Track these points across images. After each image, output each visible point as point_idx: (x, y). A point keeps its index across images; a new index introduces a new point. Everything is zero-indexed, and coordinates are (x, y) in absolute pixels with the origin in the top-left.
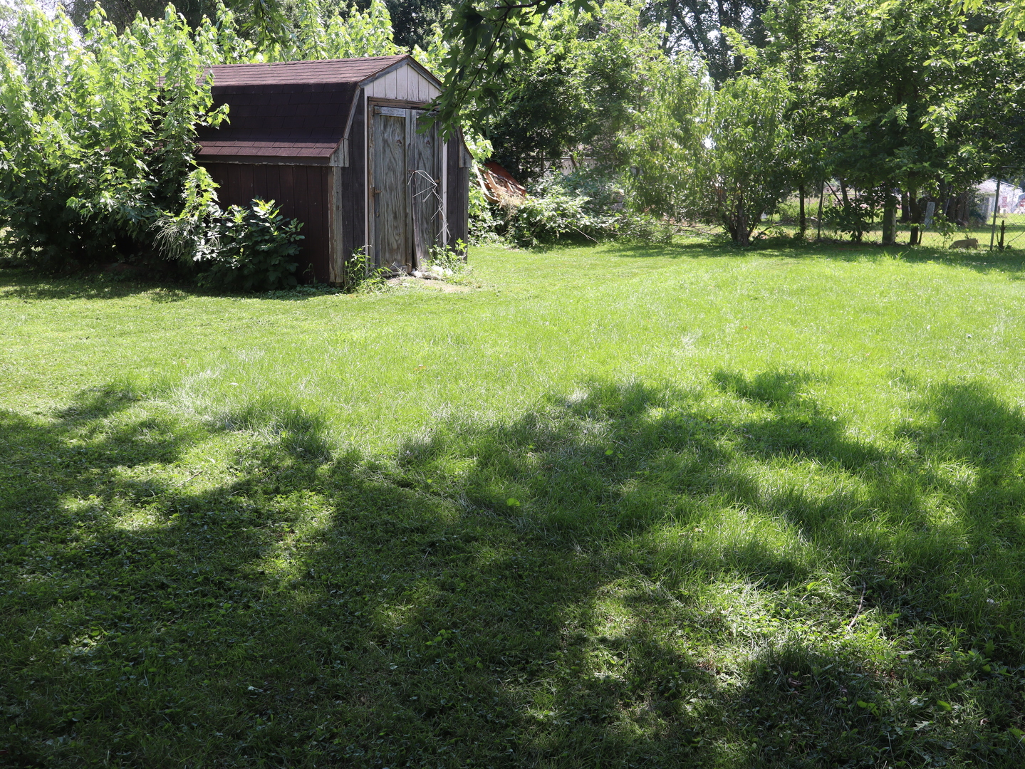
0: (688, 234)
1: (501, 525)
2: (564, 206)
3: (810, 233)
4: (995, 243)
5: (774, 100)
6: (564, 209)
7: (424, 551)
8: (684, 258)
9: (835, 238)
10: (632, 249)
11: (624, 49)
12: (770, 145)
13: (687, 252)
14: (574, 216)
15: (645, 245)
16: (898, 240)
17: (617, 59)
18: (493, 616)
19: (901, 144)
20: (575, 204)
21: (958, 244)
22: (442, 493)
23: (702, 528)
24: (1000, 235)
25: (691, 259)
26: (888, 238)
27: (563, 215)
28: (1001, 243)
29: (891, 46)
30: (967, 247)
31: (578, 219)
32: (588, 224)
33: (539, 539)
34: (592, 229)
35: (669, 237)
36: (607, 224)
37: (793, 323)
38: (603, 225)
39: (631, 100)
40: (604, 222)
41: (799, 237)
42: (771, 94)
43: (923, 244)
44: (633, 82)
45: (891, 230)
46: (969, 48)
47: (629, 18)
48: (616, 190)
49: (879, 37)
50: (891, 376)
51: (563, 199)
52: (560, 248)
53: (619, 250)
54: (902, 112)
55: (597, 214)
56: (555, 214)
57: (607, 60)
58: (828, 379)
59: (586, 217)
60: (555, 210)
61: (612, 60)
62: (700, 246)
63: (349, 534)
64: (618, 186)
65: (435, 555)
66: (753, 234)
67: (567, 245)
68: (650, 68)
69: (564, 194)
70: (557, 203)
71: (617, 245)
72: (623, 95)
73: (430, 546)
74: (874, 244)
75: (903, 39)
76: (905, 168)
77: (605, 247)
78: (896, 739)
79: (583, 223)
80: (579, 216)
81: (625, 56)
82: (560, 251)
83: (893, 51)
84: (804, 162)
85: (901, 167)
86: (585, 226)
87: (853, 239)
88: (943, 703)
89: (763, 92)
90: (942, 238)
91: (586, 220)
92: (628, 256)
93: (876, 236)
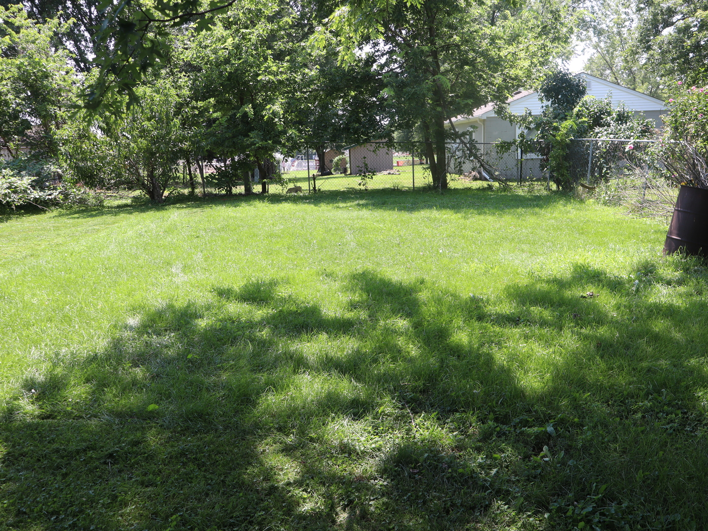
0: (113, 198)
1: (151, 427)
2: (15, 185)
3: (198, 191)
4: (311, 188)
5: (167, 102)
6: (16, 187)
7: (105, 463)
8: (122, 215)
9: (215, 193)
10: (76, 213)
11: (43, 65)
12: (168, 133)
13: (122, 211)
14: (25, 191)
15: (85, 209)
16: (254, 191)
17: (38, 72)
18: (200, 493)
19: (252, 129)
20: (25, 182)
21: (290, 190)
22: (84, 415)
23: (292, 391)
24: (313, 182)
25: (128, 215)
26: (248, 190)
27: (15, 192)
28: (314, 188)
29: (236, 67)
30: (296, 192)
31: (28, 194)
32: (38, 197)
33: (188, 428)
34: (41, 201)
35: (101, 202)
36: (53, 196)
37: (235, 249)
38: (50, 197)
39: (53, 103)
40: (50, 195)
41: (192, 193)
42: (163, 98)
43: (270, 192)
44: (52, 90)
45: (249, 185)
46: (281, 69)
47: (42, 42)
48: (55, 170)
49: (227, 61)
50: (318, 274)
51: (13, 179)
52: (17, 218)
53: (67, 215)
54: (249, 109)
55: (42, 189)
56: (9, 191)
57: (30, 73)
58: (287, 282)
59: (35, 192)
60: (9, 188)
61: (34, 73)
62: (126, 206)
63: (27, 468)
64: (56, 167)
65: (118, 463)
66: (164, 195)
67: (22, 215)
68: (64, 79)
69: (12, 176)
70: (10, 183)
71: (64, 211)
72: (45, 100)
73: (109, 458)
74: (240, 194)
75: (243, 63)
76: (257, 145)
77: (55, 213)
78: (490, 484)
79: (32, 196)
80: (29, 192)
81: (44, 70)
82: (18, 220)
83: (236, 70)
84: (193, 143)
85: (255, 144)
86: (35, 198)
87: (227, 193)
88: (495, 456)
89: (157, 97)
90: (281, 188)
91: (36, 194)
92: (74, 218)
93: (240, 189)
